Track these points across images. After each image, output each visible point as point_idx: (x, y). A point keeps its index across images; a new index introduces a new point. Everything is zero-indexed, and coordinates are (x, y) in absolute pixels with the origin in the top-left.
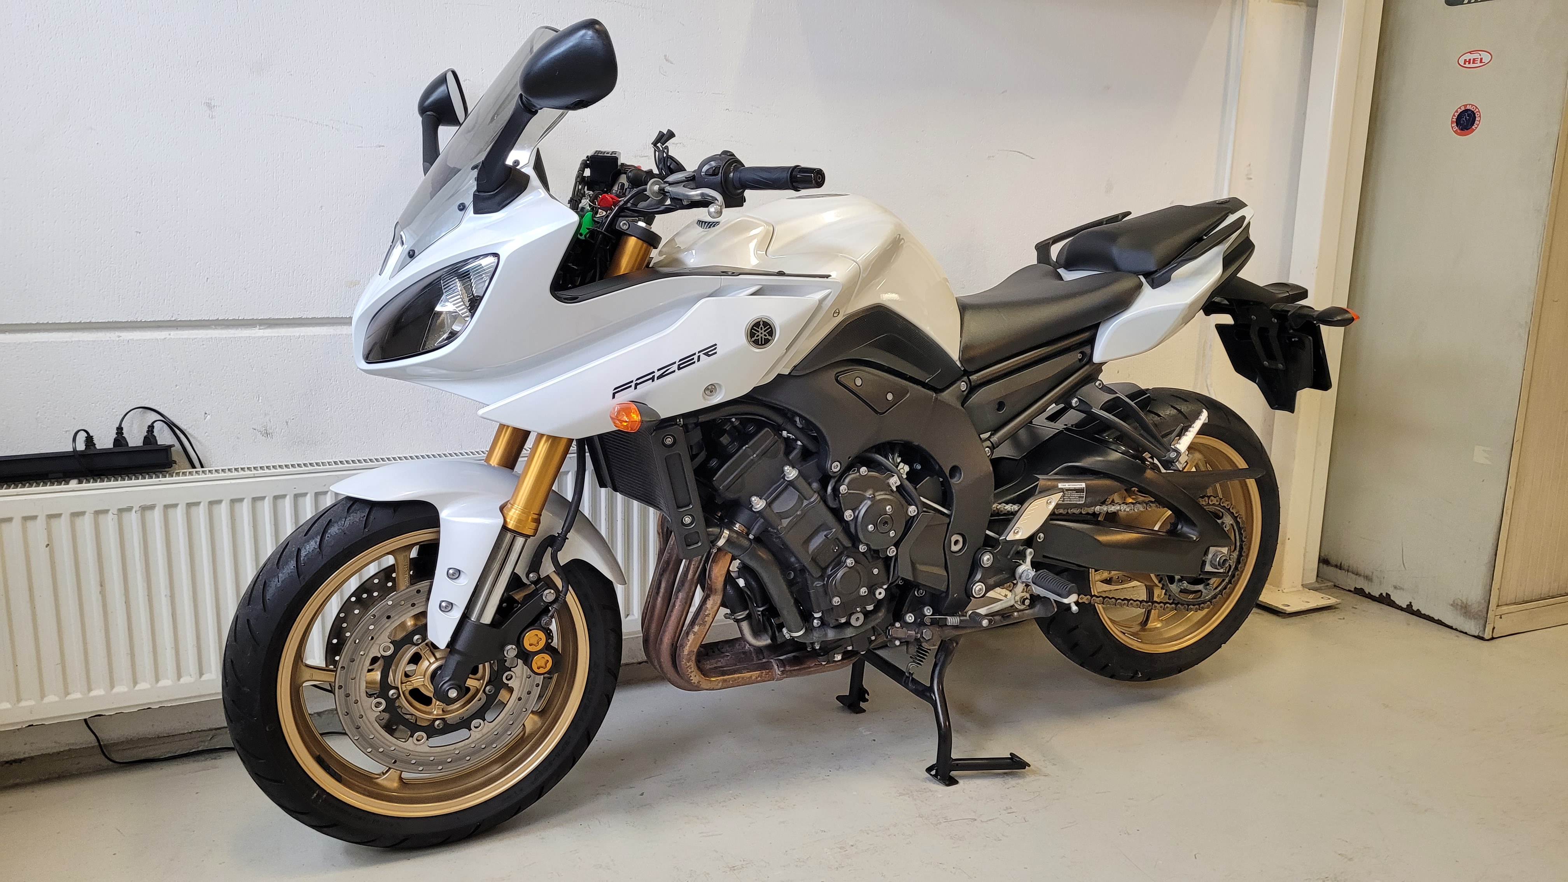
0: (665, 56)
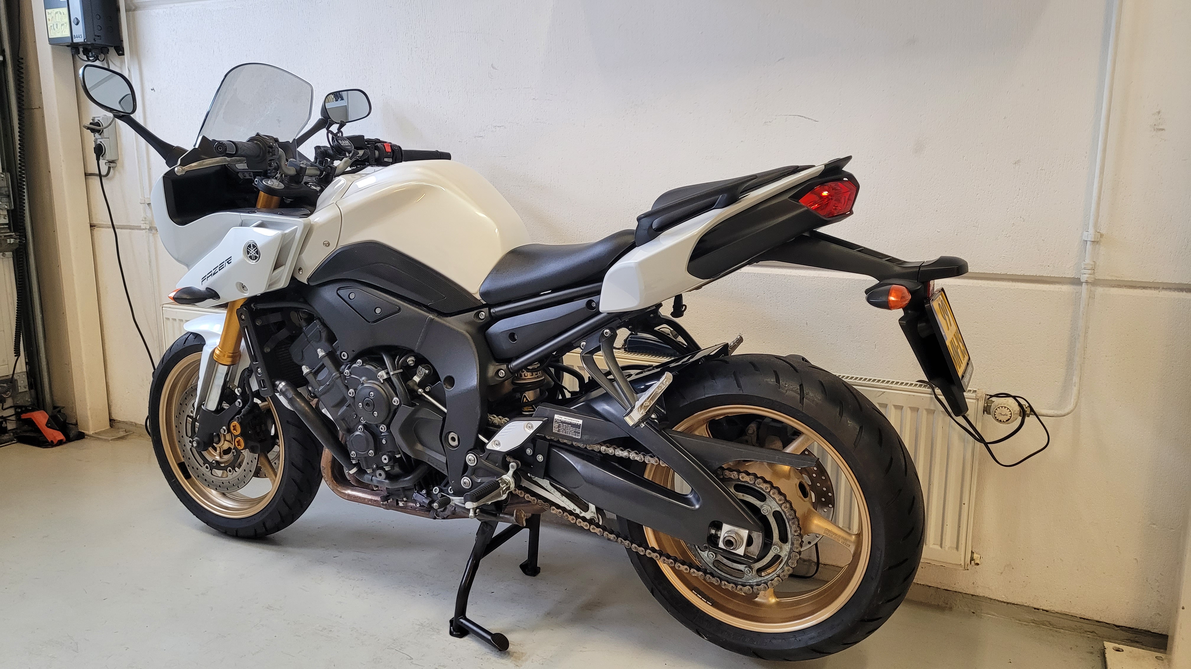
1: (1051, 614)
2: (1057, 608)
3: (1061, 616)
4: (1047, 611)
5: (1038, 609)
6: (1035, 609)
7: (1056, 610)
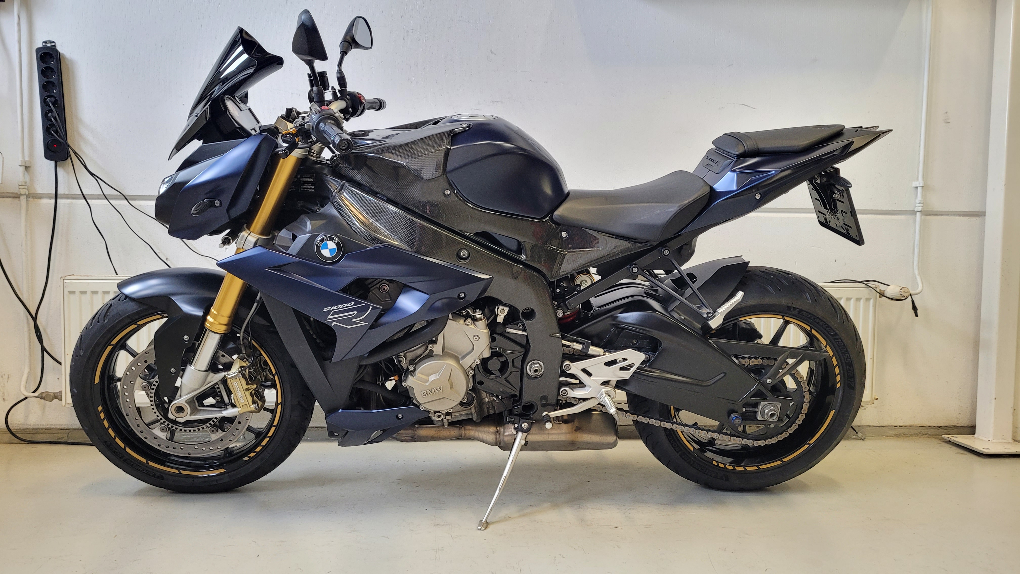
0: (491, 50)
1: (904, 428)
2: (908, 424)
3: (910, 428)
4: (901, 426)
5: (896, 426)
6: (895, 426)
7: (907, 425)
